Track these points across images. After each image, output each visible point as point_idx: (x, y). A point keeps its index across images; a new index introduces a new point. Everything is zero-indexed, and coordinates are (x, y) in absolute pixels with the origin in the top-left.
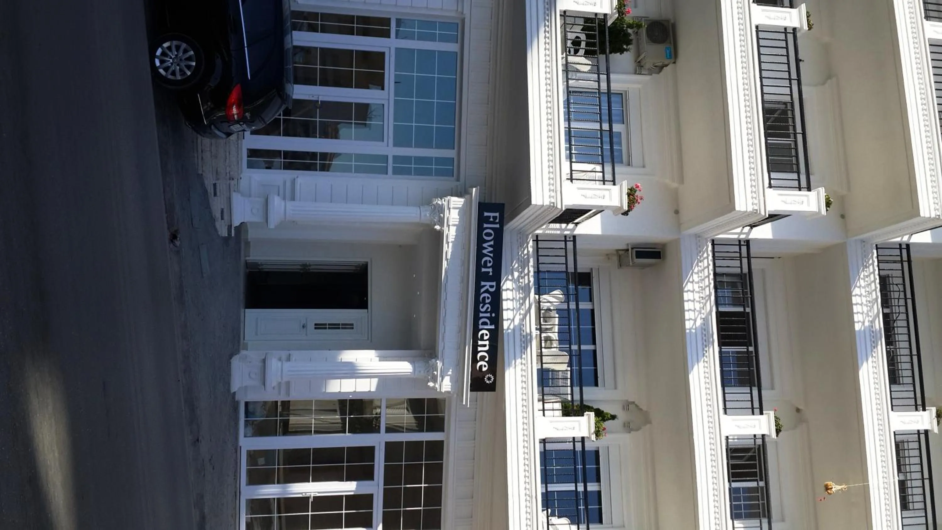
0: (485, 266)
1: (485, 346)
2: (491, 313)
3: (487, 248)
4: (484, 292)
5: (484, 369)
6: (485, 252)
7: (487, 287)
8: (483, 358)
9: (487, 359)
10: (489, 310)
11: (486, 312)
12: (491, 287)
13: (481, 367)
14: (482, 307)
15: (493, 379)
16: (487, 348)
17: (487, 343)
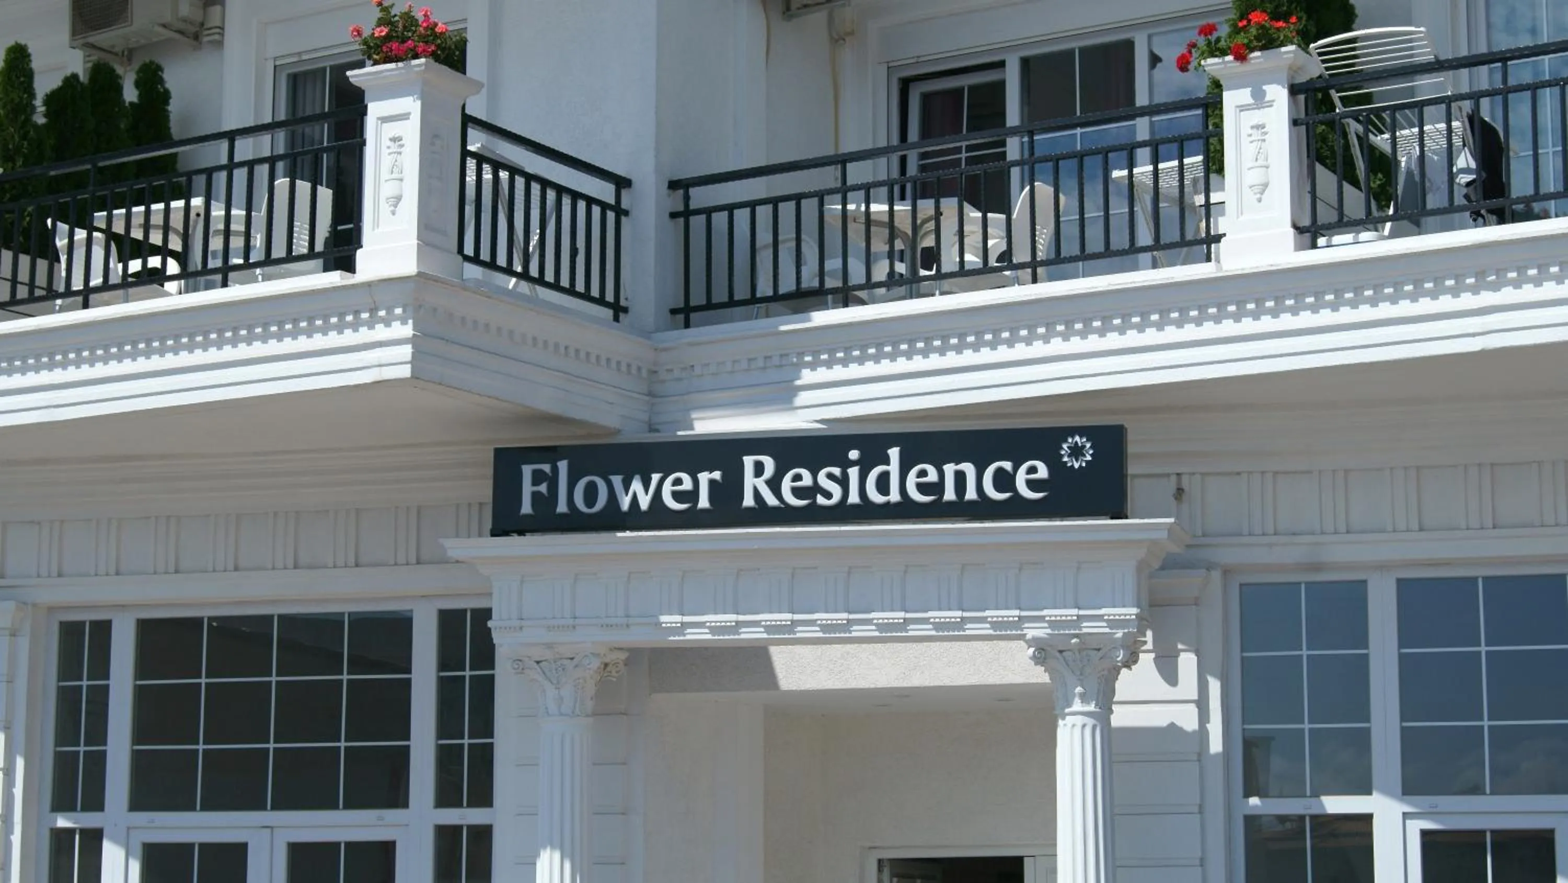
0: (692, 496)
1: (960, 477)
2: (846, 464)
3: (635, 497)
4: (777, 492)
5: (1043, 472)
6: (644, 502)
7: (761, 484)
8: (1004, 481)
9: (1007, 465)
10: (836, 471)
11: (843, 482)
12: (759, 469)
13: (1033, 485)
14: (828, 495)
15: (1077, 438)
16: (969, 468)
17: (950, 469)
